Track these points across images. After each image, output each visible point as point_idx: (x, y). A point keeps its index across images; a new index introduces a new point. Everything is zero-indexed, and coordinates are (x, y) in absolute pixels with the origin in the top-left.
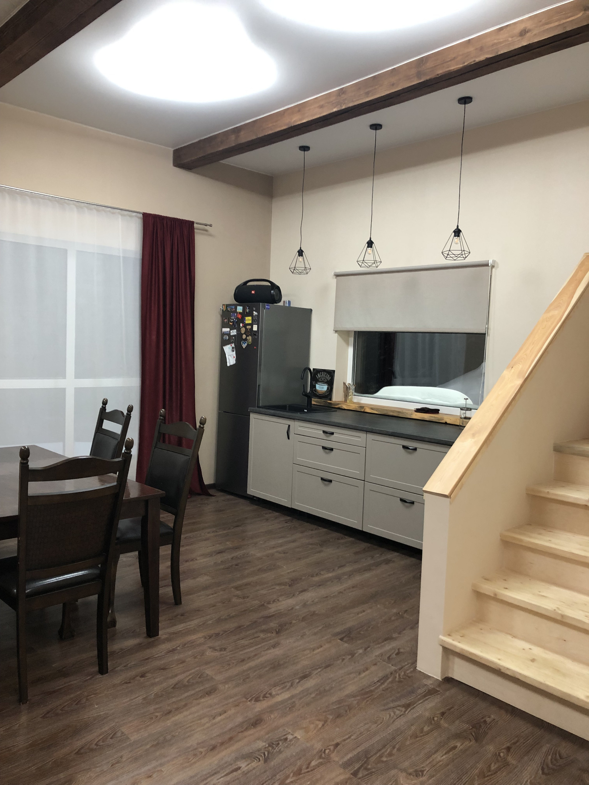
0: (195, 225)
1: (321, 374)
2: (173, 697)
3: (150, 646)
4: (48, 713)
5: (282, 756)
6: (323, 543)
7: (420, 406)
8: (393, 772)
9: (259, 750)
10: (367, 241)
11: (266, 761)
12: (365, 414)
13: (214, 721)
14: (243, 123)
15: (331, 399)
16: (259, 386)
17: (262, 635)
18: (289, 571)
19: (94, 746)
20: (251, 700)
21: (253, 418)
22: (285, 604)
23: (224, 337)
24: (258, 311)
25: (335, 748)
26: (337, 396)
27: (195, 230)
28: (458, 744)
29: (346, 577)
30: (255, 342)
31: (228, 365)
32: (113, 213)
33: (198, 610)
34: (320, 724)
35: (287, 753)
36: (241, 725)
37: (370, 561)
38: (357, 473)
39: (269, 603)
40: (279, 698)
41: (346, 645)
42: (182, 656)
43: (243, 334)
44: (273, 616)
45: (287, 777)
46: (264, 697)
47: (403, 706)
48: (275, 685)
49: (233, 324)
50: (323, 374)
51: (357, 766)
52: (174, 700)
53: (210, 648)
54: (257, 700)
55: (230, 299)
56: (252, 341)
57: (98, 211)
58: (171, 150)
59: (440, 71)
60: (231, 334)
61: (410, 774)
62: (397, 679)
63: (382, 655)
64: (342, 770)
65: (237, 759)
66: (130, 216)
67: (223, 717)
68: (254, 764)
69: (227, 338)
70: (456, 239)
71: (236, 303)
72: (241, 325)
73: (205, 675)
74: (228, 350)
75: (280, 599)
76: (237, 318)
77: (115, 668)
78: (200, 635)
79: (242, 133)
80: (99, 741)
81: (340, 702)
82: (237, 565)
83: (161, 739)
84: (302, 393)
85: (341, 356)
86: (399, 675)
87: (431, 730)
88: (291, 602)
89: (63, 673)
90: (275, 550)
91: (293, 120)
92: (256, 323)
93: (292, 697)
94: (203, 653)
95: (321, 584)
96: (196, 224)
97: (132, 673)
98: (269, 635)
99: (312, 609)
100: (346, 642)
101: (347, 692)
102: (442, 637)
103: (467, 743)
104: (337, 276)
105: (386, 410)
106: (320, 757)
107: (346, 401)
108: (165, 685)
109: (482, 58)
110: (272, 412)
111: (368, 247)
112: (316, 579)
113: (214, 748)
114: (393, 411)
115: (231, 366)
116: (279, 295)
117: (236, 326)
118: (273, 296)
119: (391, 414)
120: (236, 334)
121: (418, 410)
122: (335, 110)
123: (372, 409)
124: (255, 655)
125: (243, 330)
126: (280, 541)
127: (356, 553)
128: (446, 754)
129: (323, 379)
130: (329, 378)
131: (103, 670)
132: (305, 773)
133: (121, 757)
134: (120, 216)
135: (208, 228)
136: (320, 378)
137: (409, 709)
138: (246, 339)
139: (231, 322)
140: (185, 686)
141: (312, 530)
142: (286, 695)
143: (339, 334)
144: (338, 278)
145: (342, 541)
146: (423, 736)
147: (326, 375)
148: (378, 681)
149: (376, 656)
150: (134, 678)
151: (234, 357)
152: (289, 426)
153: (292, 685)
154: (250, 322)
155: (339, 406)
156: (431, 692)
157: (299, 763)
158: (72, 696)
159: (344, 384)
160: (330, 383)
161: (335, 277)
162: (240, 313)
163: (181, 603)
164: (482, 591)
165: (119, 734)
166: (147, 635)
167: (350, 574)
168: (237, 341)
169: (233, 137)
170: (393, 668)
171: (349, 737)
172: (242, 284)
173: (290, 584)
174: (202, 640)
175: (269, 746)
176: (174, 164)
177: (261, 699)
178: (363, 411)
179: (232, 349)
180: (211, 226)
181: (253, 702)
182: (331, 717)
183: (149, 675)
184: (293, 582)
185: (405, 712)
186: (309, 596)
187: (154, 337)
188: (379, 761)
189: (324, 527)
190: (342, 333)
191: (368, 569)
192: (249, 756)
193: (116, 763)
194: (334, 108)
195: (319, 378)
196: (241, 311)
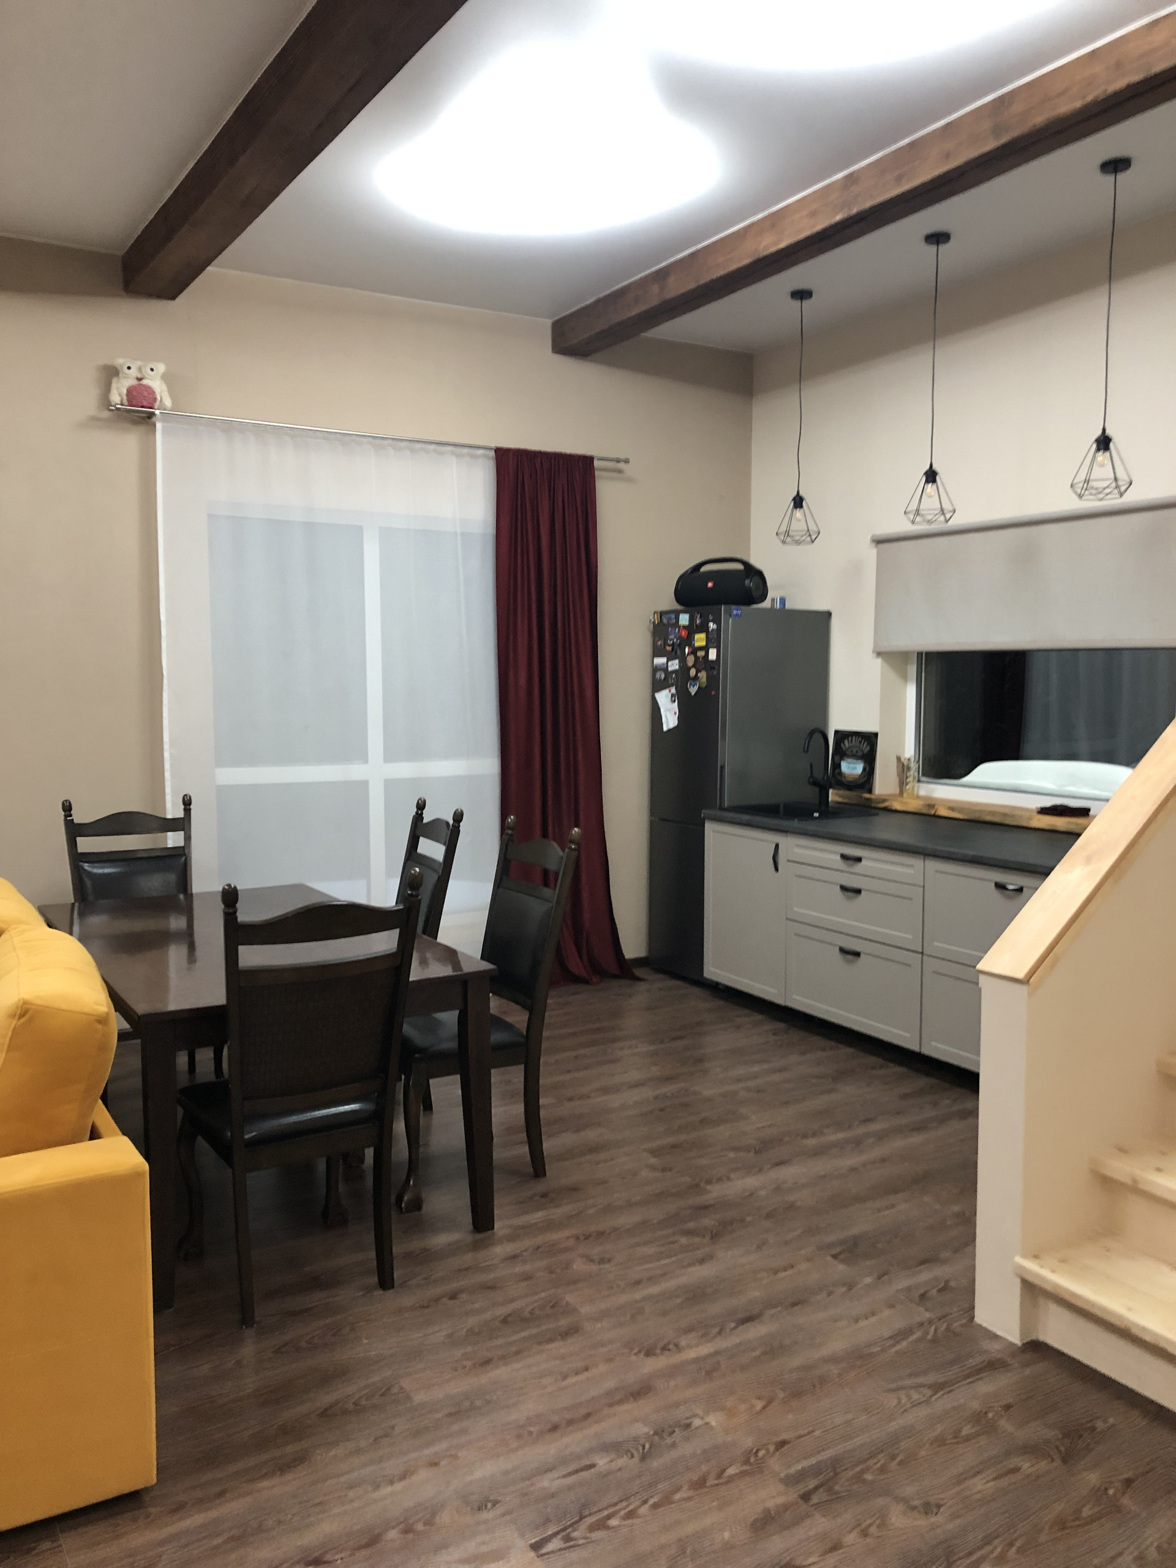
0: (596, 463)
1: (851, 741)
2: (496, 1338)
3: (476, 1246)
4: (285, 1345)
5: (674, 1454)
6: (839, 1076)
7: (1048, 802)
8: (880, 1501)
9: (635, 1439)
10: (925, 471)
11: (643, 1458)
12: (937, 819)
13: (565, 1383)
14: (672, 260)
15: (870, 791)
16: (722, 767)
17: (684, 1240)
18: (760, 1125)
19: (350, 1406)
20: (640, 1352)
21: (711, 830)
22: (741, 1184)
23: (658, 676)
24: (718, 622)
25: (777, 1449)
26: (884, 784)
27: (597, 473)
28: (1025, 1466)
29: (871, 1140)
30: (713, 681)
31: (665, 729)
32: (441, 454)
33: (574, 1189)
34: (759, 1405)
35: (688, 1449)
36: (609, 1393)
37: (929, 1113)
38: (906, 937)
39: (709, 1182)
40: (692, 1354)
41: (842, 1267)
42: (527, 1267)
43: (690, 668)
44: (711, 1206)
45: (678, 1489)
46: (665, 1349)
47: (930, 1387)
48: (688, 1330)
49: (673, 650)
50: (855, 741)
51: (812, 1484)
52: (500, 1341)
53: (583, 1256)
54: (649, 1353)
55: (668, 602)
56: (707, 680)
57: (413, 451)
58: (549, 322)
59: (1040, 119)
60: (670, 669)
61: (914, 1508)
62: (929, 1337)
63: (909, 1289)
64: (781, 1487)
65: (592, 1450)
66: (473, 457)
67: (582, 1377)
68: (622, 1462)
69: (663, 676)
70: (1102, 457)
71: (678, 607)
72: (687, 650)
73: (564, 1303)
74: (664, 698)
75: (732, 1176)
76: (680, 638)
77: (409, 1280)
78: (567, 1233)
79: (671, 280)
80: (361, 1397)
81: (807, 1368)
82: (662, 1110)
83: (467, 1404)
84: (809, 780)
85: (889, 704)
86: (936, 1330)
87: (977, 1435)
88: (751, 1182)
89: (317, 1283)
90: (741, 1085)
91: (762, 246)
92: (715, 645)
93: (717, 1353)
94: (567, 1265)
95: (818, 1152)
96: (598, 459)
97: (438, 1290)
98: (697, 1240)
99: (791, 1198)
100: (843, 1261)
101: (825, 1352)
102: (1019, 1260)
103: (1043, 1465)
104: (879, 541)
105: (979, 811)
106: (747, 1462)
107: (901, 793)
108: (488, 1315)
109: (1120, 84)
110: (745, 818)
111: (927, 482)
112: (811, 1142)
113: (555, 1428)
114: (993, 813)
115: (669, 730)
116: (762, 586)
117: (679, 652)
118: (748, 591)
119: (988, 818)
120: (677, 667)
121: (1044, 811)
122: (838, 217)
123: (952, 809)
124: (664, 1275)
125: (691, 660)
126: (756, 1069)
127: (905, 1097)
128: (995, 1479)
129: (854, 751)
130: (866, 748)
131: (386, 1282)
132: (712, 1486)
133: (393, 1428)
134: (454, 458)
135: (621, 465)
136: (849, 748)
137: (941, 1393)
138: (696, 678)
139: (669, 646)
140: (524, 1320)
141: (824, 1050)
142: (705, 1349)
143: (883, 659)
144: (881, 546)
145: (881, 1072)
146: (957, 1443)
147: (860, 742)
148: (890, 1338)
149: (897, 1291)
150: (437, 1300)
151: (675, 713)
152: (777, 846)
153: (720, 1333)
154: (703, 643)
155: (886, 804)
156: (994, 1365)
157: (704, 1468)
158: (328, 1321)
159: (899, 759)
160: (870, 759)
161: (874, 544)
162: (684, 627)
163: (545, 1175)
164: (1109, 1173)
165: (395, 1390)
166: (474, 1228)
167: (881, 1137)
168: (680, 680)
169: (655, 289)
170: (928, 1315)
171: (810, 1433)
172: (689, 572)
173: (757, 1148)
174: (572, 1242)
175: (656, 1433)
176: (553, 350)
177: (658, 1351)
178: (932, 812)
179: (672, 697)
180: (627, 461)
181: (642, 1355)
182: (781, 1395)
183: (464, 1297)
184: (764, 1146)
185: (931, 1397)
186: (789, 1173)
187: (523, 682)
188: (859, 1478)
189: (850, 1045)
190: (893, 658)
191: (919, 1128)
192: (615, 1448)
193: (381, 1437)
194: (838, 213)
195: (847, 749)
196: (687, 623)
